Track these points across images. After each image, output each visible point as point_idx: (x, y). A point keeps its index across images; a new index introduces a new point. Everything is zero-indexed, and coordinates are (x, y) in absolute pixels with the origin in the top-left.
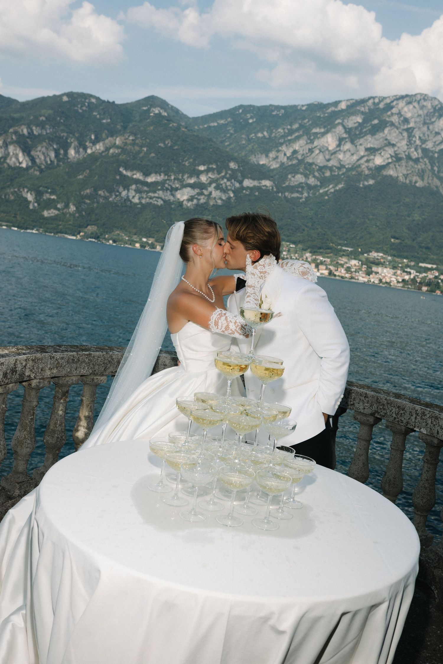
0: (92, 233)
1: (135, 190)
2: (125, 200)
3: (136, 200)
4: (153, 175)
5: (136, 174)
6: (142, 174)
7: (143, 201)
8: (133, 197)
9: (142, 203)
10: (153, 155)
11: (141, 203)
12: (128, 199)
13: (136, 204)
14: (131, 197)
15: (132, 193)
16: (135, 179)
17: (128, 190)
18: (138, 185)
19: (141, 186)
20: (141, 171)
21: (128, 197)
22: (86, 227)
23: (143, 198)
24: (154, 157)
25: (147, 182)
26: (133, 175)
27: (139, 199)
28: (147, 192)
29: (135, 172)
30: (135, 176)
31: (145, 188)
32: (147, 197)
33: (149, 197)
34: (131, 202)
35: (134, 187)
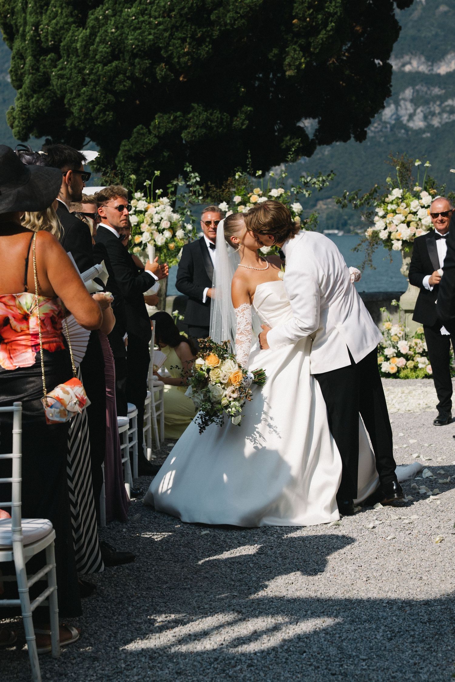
0: (329, 217)
1: (412, 101)
2: (393, 127)
3: (418, 123)
4: (449, 57)
5: (410, 63)
6: (423, 59)
7: (436, 122)
8: (411, 117)
9: (433, 126)
10: (443, 8)
11: (429, 127)
12: (398, 124)
13: (421, 131)
14: (405, 119)
15: (406, 108)
16: (410, 73)
17: (397, 104)
18: (417, 87)
19: (425, 89)
20: (422, 53)
21: (398, 119)
22: (315, 205)
23: (433, 114)
24: (446, 13)
25: (439, 75)
26: (404, 65)
27: (425, 118)
28: (442, 99)
29: (407, 58)
30: (408, 68)
31: (436, 91)
32: (443, 111)
33: (448, 109)
34: (407, 129)
35: (408, 93)
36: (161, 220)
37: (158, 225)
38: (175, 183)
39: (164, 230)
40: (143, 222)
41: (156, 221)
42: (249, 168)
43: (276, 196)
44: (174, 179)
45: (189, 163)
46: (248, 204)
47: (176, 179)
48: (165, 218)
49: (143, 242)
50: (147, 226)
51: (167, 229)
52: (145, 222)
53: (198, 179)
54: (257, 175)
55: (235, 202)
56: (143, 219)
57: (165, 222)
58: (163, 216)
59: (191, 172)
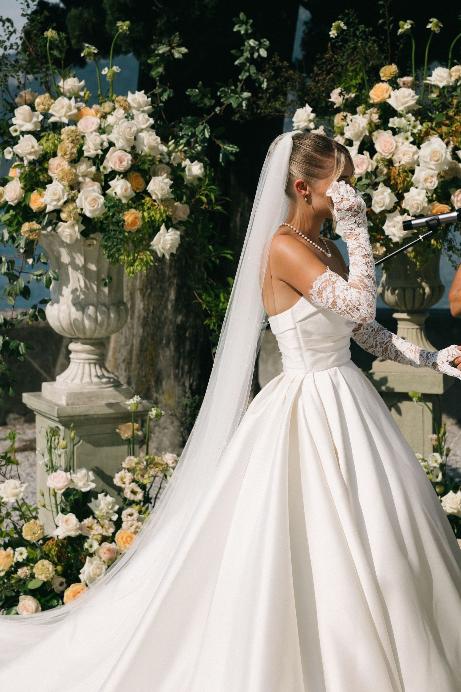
36: (105, 151)
37: (98, 160)
38: (162, 49)
39: (113, 175)
40: (55, 155)
41: (90, 150)
42: (383, 16)
43: (441, 85)
44: (160, 43)
45: (246, 14)
46: (360, 109)
47: (165, 40)
48: (119, 144)
49: (49, 208)
50: (66, 165)
51: (120, 173)
52: (59, 154)
53: (263, 53)
54: (400, 31)
55: (333, 104)
56: (56, 146)
57: (119, 153)
58: (113, 137)
59: (249, 36)
